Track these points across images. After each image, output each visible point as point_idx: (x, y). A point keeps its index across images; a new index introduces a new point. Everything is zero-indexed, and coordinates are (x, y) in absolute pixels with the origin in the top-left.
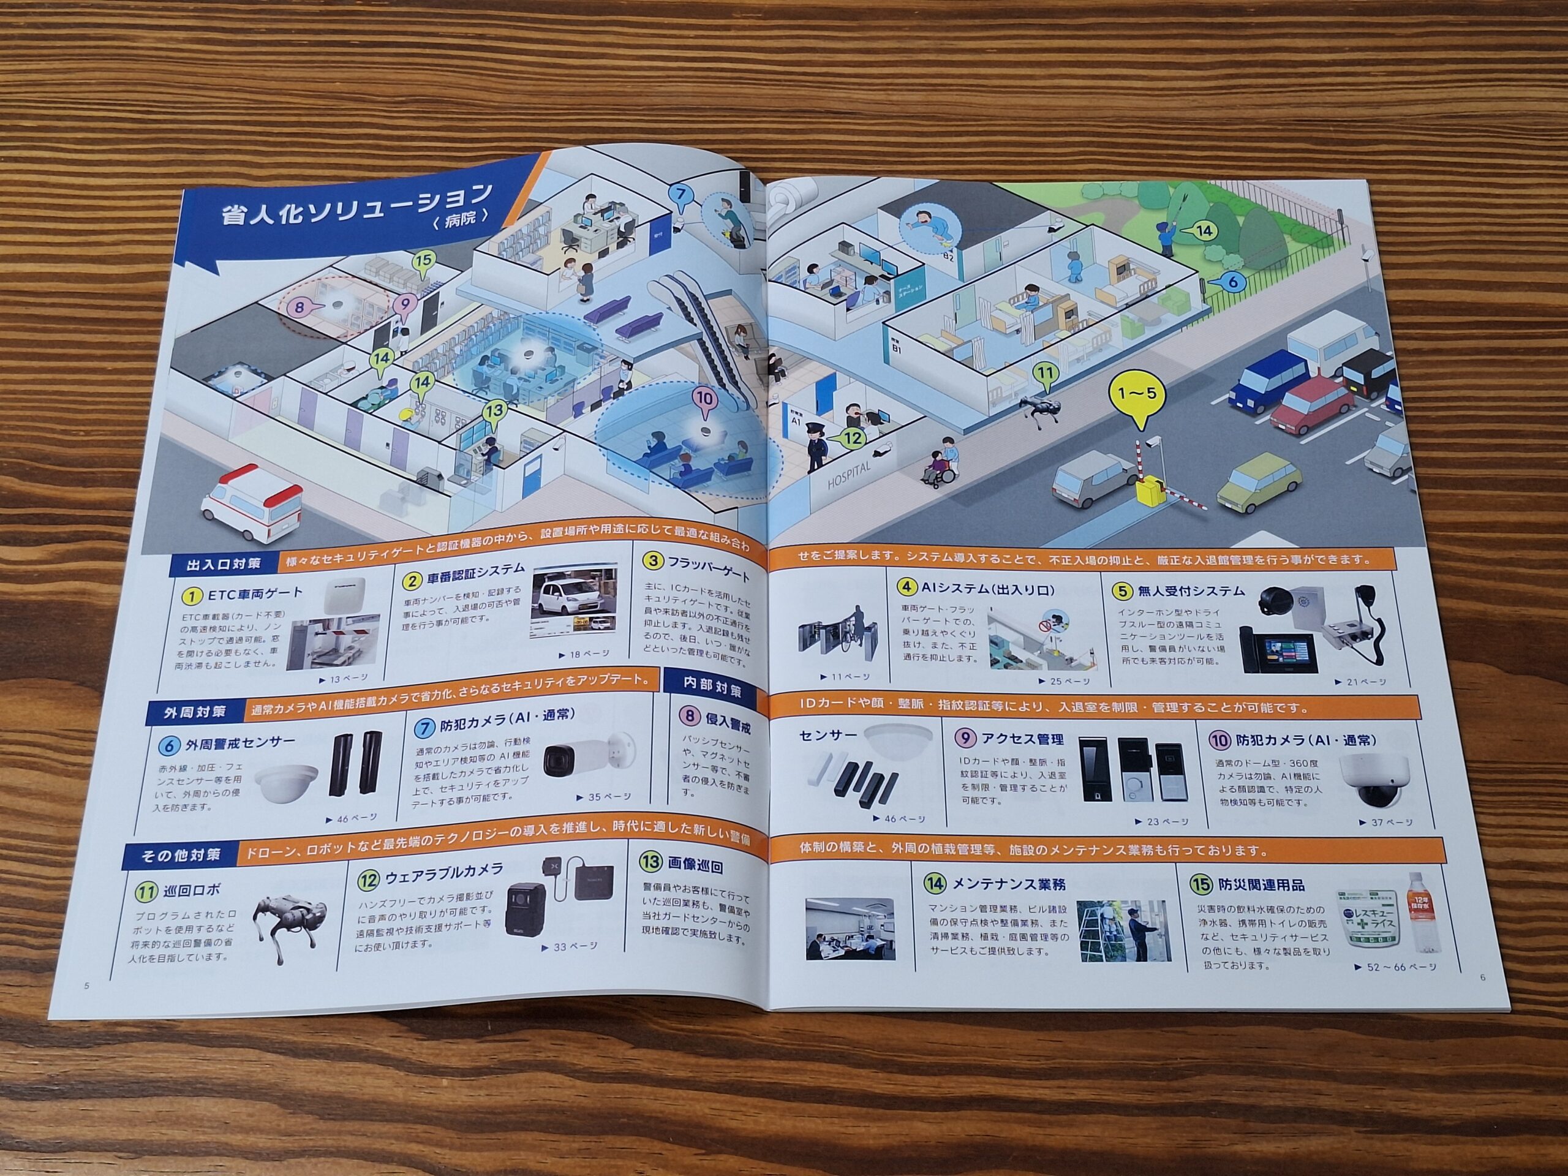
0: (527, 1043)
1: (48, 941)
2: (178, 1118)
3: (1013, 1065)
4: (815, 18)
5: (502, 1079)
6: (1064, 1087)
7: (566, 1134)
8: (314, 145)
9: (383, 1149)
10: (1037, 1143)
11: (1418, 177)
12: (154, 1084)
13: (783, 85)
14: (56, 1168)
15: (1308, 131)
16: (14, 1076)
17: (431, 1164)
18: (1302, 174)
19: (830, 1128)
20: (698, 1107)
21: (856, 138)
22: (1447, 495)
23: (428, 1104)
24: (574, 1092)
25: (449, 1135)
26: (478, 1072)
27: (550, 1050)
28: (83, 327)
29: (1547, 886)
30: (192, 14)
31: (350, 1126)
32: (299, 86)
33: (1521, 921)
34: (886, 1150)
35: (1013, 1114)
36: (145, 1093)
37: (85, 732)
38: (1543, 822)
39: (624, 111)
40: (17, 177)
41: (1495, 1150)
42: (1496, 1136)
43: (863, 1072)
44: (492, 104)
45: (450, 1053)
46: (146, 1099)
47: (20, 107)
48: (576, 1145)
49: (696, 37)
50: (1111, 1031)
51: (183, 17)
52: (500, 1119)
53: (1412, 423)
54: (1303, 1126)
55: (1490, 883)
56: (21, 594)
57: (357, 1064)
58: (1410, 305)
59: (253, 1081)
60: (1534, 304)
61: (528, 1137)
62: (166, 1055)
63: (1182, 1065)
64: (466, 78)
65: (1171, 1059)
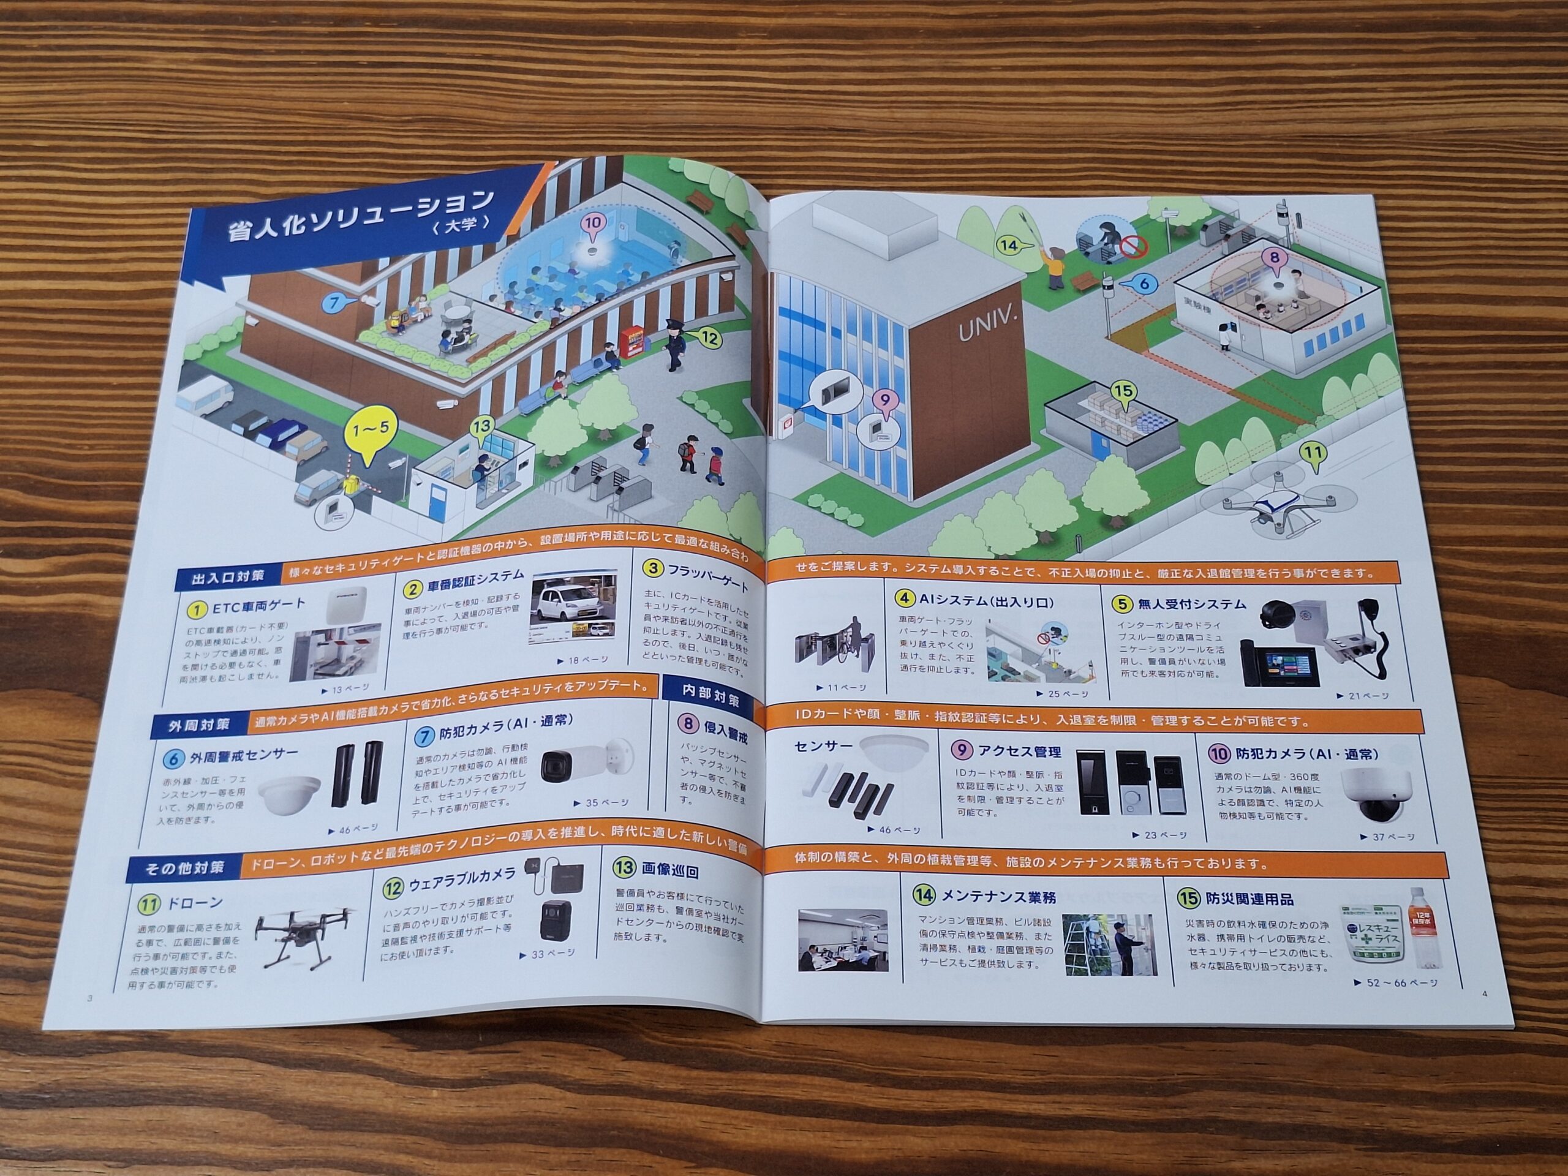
0: (519, 1054)
1: (42, 950)
2: (168, 1128)
3: (1007, 1080)
4: (819, 37)
5: (492, 1090)
6: (1060, 1103)
7: (556, 1146)
8: (321, 163)
9: (372, 1161)
10: (1031, 1159)
11: (1425, 192)
12: (145, 1093)
13: (787, 103)
15: (1312, 146)
18: (1307, 189)
19: (822, 1143)
20: (689, 1120)
21: (860, 155)
22: (1451, 509)
23: (417, 1115)
24: (564, 1104)
25: (439, 1147)
26: (469, 1083)
27: (540, 1062)
28: (89, 343)
29: (1552, 902)
30: (202, 36)
31: (339, 1136)
32: (307, 105)
33: (1526, 937)
34: (879, 1164)
35: (1008, 1129)
36: (135, 1102)
37: (84, 742)
40: (27, 196)
41: (1498, 1169)
42: (1499, 1155)
43: (857, 1086)
44: (497, 122)
45: (440, 1064)
46: (136, 1108)
47: (31, 127)
48: (565, 1158)
49: (702, 56)
50: (1107, 1046)
52: (489, 1131)
53: (1418, 437)
54: (1301, 1143)
55: (1494, 899)
56: (23, 606)
57: (347, 1075)
58: (1416, 319)
59: (243, 1091)
60: (1541, 318)
61: (518, 1149)
62: (158, 1064)
63: (1179, 1081)
64: (470, 97)
65: (1168, 1075)
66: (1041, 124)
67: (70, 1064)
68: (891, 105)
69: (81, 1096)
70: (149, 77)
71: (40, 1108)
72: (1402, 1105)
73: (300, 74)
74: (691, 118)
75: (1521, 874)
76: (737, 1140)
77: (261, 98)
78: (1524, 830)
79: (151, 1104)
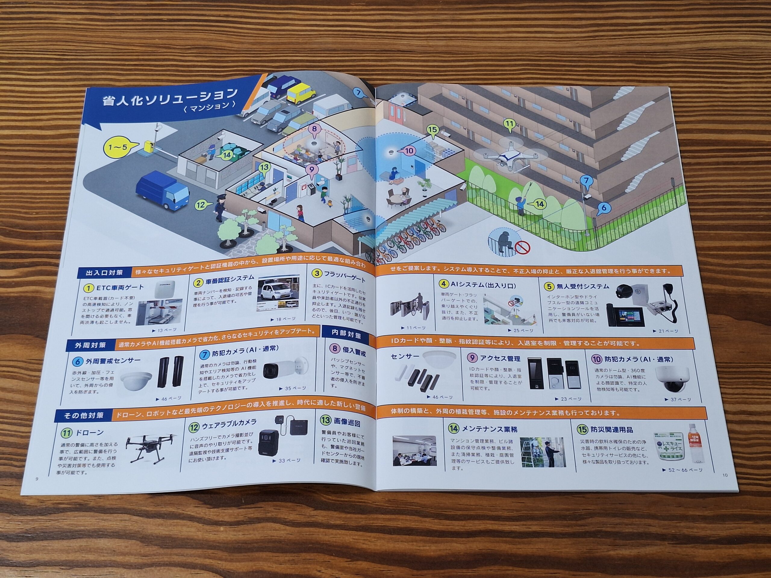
0: (262, 509)
2: (90, 549)
3: (500, 515)
4: (391, 5)
5: (250, 526)
6: (526, 525)
7: (283, 553)
8: (146, 70)
9: (192, 562)
10: (513, 552)
11: (687, 79)
12: (79, 533)
13: (376, 38)
14: (31, 574)
15: (632, 57)
16: (9, 530)
17: (216, 569)
18: (631, 78)
19: (412, 548)
20: (347, 538)
21: (413, 64)
22: (704, 233)
23: (214, 539)
24: (286, 532)
25: (225, 555)
26: (238, 523)
27: (273, 512)
28: (33, 161)
29: (758, 423)
30: (84, 6)
31: (175, 551)
32: (137, 41)
33: (745, 440)
34: (440, 557)
35: (501, 538)
36: (74, 537)
37: (38, 360)
38: (755, 391)
39: (298, 52)
41: (736, 551)
42: (735, 544)
43: (428, 519)
44: (233, 49)
45: (224, 515)
46: (74, 540)
48: (287, 558)
49: (333, 15)
51: (79, 8)
52: (249, 546)
54: (642, 541)
56: (6, 293)
57: (178, 521)
59: (127, 530)
60: (745, 140)
61: (264, 555)
62: (84, 518)
63: (583, 513)
64: (219, 36)
65: (577, 510)
66: (501, 48)
67: (40, 519)
68: (427, 39)
69: (46, 535)
70: (58, 27)
71: (26, 541)
72: (690, 522)
73: (133, 25)
74: (329, 46)
75: (742, 410)
76: (370, 547)
77: (115, 37)
78: (743, 388)
79: (82, 538)
